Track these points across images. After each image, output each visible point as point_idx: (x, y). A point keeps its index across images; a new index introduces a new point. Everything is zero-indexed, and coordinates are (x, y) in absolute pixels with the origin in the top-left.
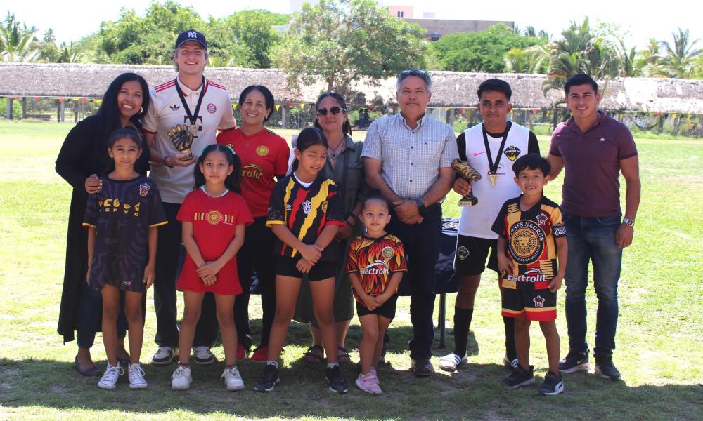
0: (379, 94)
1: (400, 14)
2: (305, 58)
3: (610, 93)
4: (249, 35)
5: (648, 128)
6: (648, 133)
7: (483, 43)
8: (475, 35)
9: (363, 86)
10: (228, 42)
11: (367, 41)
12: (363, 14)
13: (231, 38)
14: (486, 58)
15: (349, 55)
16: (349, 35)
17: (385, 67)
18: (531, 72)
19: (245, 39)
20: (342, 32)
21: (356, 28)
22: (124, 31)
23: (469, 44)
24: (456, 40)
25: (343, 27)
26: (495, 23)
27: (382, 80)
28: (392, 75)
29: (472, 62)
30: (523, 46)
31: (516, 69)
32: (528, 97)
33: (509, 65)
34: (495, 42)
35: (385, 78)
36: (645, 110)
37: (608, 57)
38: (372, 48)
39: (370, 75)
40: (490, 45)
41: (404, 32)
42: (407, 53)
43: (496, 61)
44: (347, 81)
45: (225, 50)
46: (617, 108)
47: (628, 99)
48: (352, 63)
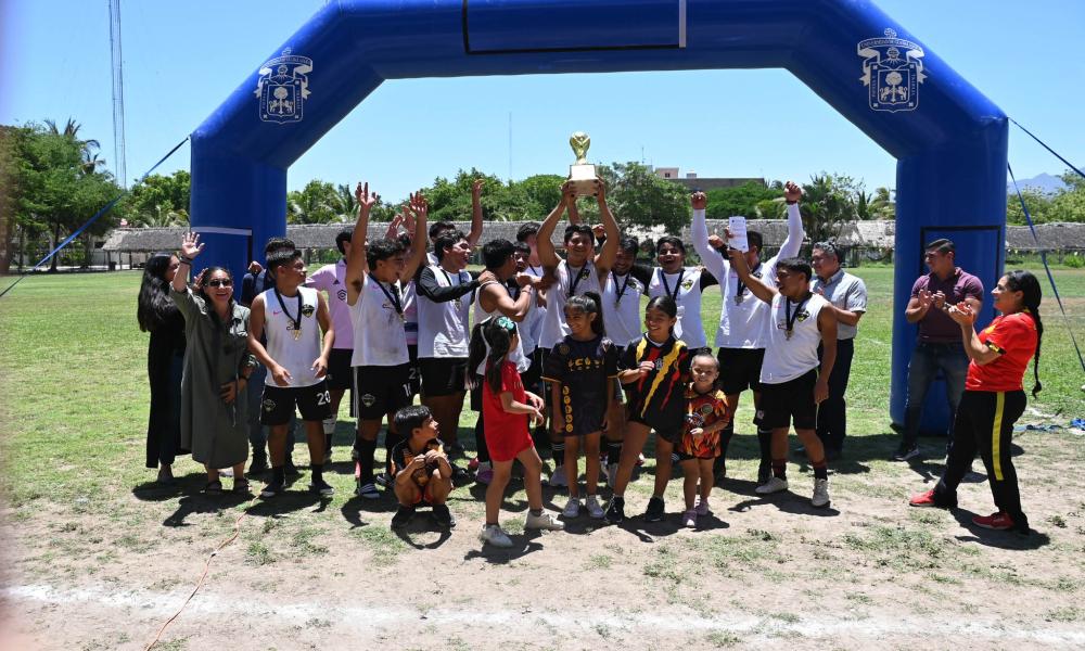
0: (650, 237)
1: (668, 175)
2: (587, 212)
3: (845, 233)
4: (541, 196)
5: (880, 260)
6: (879, 264)
7: (739, 196)
8: (732, 189)
9: (637, 233)
10: (524, 201)
11: (639, 198)
12: (635, 177)
13: (527, 199)
14: (741, 207)
15: (623, 208)
16: (623, 194)
17: (655, 218)
18: (779, 218)
19: (538, 199)
20: (617, 192)
21: (630, 188)
22: (438, 195)
23: (725, 198)
24: (714, 194)
25: (619, 188)
26: (747, 180)
27: (652, 228)
28: (660, 223)
29: (730, 211)
30: (771, 197)
31: (765, 216)
32: (776, 237)
33: (759, 213)
34: (748, 195)
35: (655, 226)
36: (875, 244)
37: (843, 205)
38: (642, 203)
39: (642, 224)
40: (745, 197)
41: (670, 190)
42: (672, 206)
43: (749, 210)
44: (624, 229)
45: (522, 208)
46: (852, 244)
47: (861, 238)
48: (626, 215)
